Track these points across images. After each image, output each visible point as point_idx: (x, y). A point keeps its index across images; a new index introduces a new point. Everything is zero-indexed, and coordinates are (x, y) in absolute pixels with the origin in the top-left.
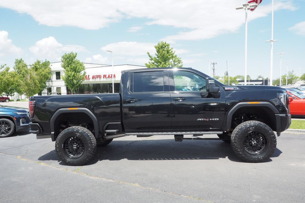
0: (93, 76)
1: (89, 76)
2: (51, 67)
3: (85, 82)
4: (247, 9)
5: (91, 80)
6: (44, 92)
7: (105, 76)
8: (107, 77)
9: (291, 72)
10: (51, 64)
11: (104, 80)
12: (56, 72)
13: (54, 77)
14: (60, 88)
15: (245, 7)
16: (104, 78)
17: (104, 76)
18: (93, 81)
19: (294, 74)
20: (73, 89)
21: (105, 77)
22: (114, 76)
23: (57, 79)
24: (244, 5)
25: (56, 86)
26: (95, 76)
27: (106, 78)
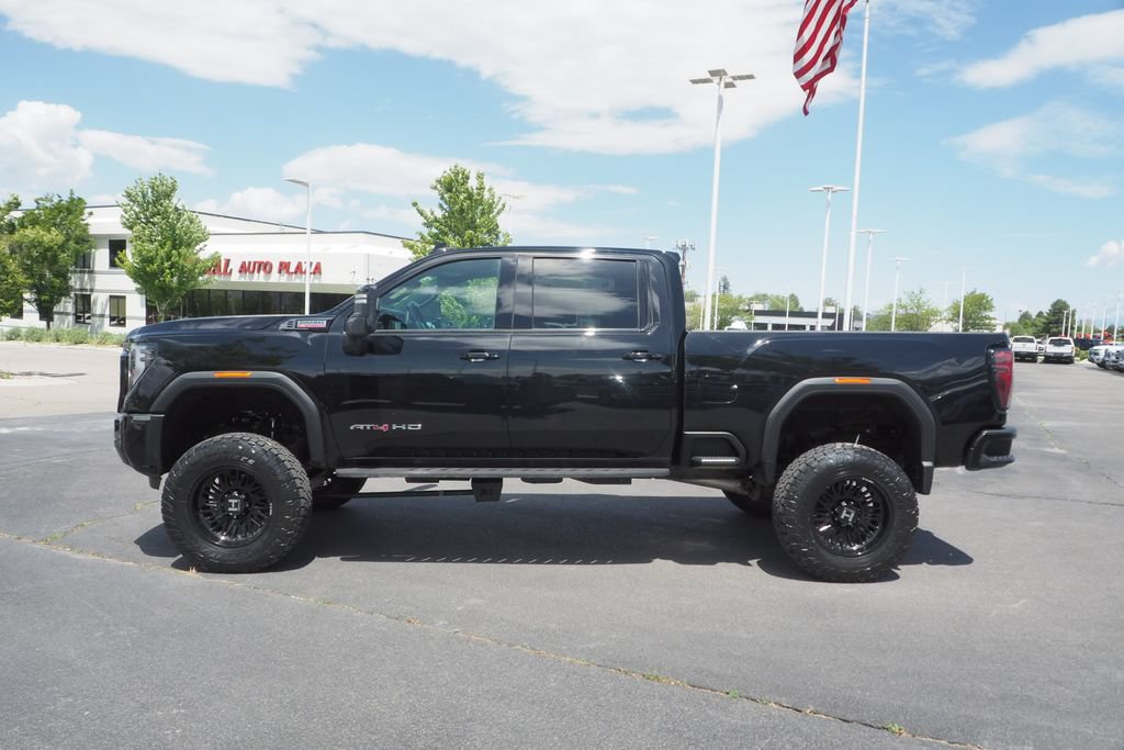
0: (244, 263)
1: (228, 262)
2: (90, 220)
3: (215, 282)
4: (722, 85)
5: (236, 277)
6: (62, 310)
7: (284, 267)
8: (292, 269)
9: (917, 292)
10: (87, 211)
11: (282, 281)
12: (110, 241)
13: (101, 256)
14: (124, 297)
15: (716, 79)
16: (280, 272)
17: (281, 264)
18: (242, 280)
19: (924, 299)
20: (164, 306)
21: (284, 271)
22: (316, 268)
23: (113, 264)
24: (713, 73)
25: (107, 291)
26: (250, 263)
27: (288, 272)
